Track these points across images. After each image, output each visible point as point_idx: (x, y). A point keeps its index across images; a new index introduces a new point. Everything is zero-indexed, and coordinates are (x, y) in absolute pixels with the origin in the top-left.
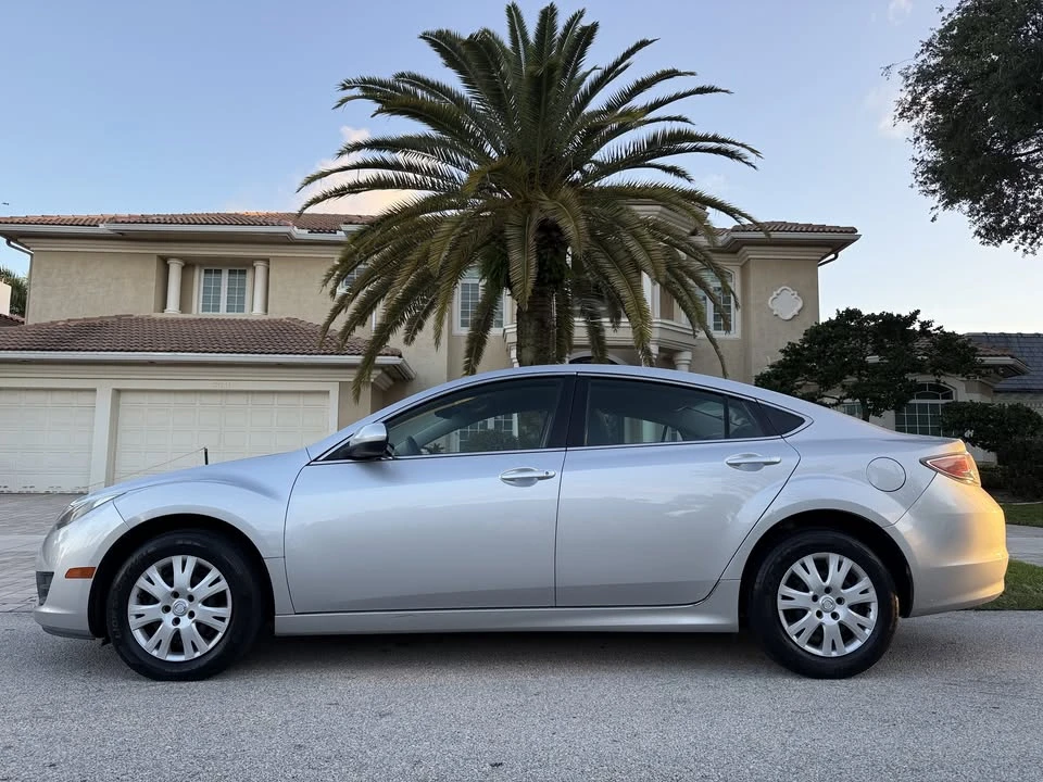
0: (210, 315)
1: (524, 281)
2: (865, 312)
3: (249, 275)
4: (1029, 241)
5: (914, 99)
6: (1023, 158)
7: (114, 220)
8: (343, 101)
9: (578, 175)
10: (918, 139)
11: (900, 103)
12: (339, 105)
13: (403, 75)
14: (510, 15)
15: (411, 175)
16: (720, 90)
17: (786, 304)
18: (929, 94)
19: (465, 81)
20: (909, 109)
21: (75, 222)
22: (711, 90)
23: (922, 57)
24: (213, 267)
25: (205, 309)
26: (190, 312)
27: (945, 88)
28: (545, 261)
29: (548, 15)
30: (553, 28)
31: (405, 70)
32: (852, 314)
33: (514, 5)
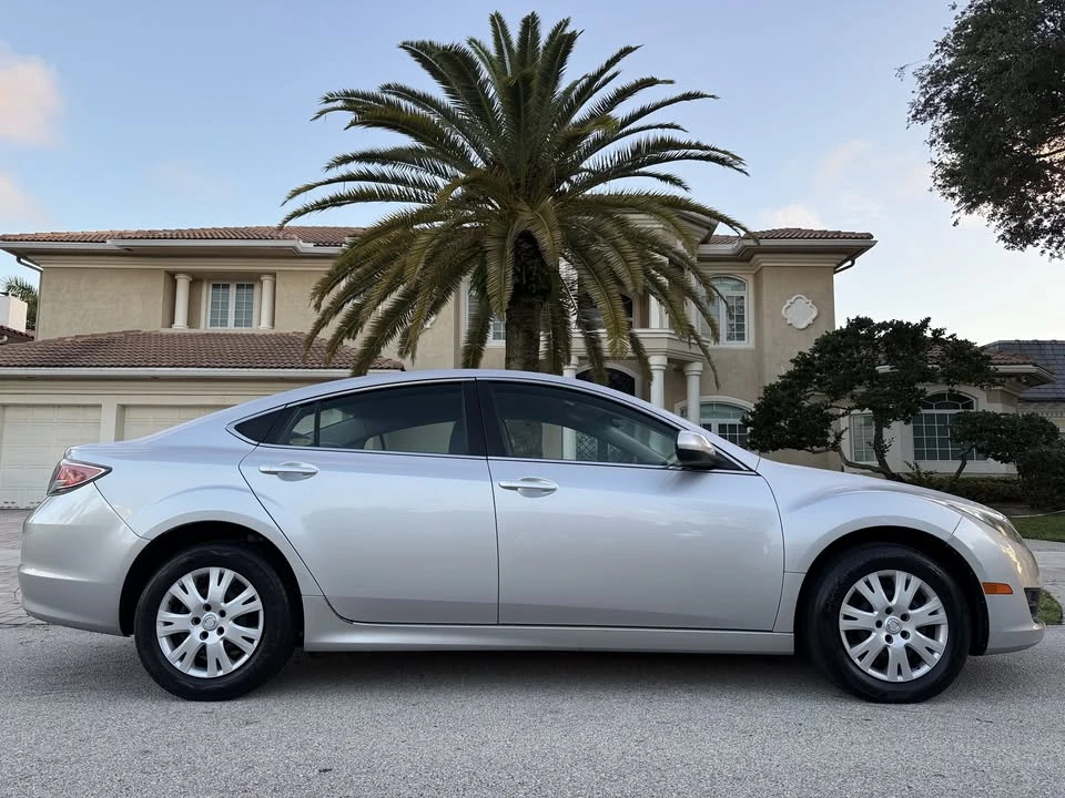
0: (219, 330)
1: (500, 294)
2: (877, 321)
3: (256, 290)
4: (1055, 244)
5: (927, 101)
6: (1047, 159)
7: (121, 236)
8: (322, 113)
9: (566, 185)
10: (934, 141)
11: (913, 105)
12: (317, 117)
13: (389, 87)
14: (494, 25)
15: (394, 187)
16: (706, 96)
17: (800, 313)
18: (943, 95)
19: (448, 91)
20: (922, 111)
21: (85, 238)
22: (697, 96)
23: (937, 57)
24: (220, 282)
25: (213, 323)
26: (199, 327)
27: (960, 89)
28: (531, 272)
29: (530, 24)
30: (536, 37)
31: (391, 81)
32: (862, 323)
33: (497, 15)
